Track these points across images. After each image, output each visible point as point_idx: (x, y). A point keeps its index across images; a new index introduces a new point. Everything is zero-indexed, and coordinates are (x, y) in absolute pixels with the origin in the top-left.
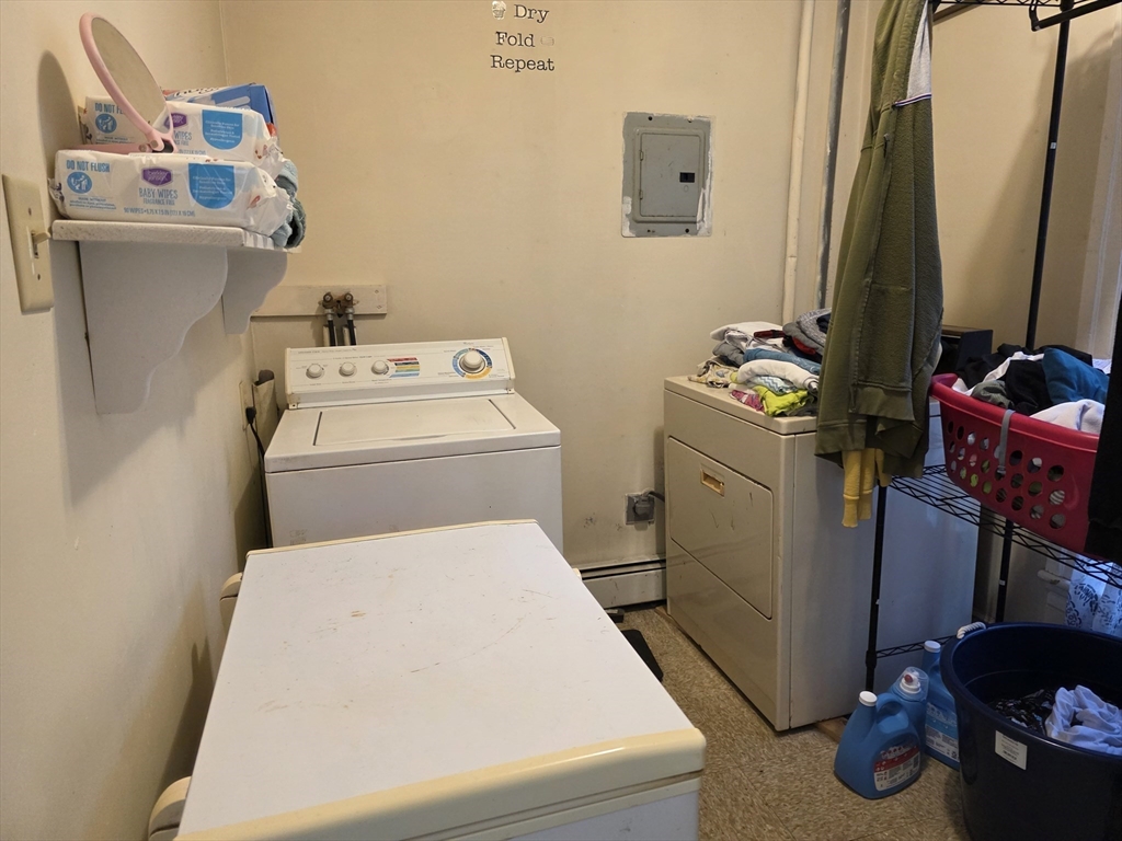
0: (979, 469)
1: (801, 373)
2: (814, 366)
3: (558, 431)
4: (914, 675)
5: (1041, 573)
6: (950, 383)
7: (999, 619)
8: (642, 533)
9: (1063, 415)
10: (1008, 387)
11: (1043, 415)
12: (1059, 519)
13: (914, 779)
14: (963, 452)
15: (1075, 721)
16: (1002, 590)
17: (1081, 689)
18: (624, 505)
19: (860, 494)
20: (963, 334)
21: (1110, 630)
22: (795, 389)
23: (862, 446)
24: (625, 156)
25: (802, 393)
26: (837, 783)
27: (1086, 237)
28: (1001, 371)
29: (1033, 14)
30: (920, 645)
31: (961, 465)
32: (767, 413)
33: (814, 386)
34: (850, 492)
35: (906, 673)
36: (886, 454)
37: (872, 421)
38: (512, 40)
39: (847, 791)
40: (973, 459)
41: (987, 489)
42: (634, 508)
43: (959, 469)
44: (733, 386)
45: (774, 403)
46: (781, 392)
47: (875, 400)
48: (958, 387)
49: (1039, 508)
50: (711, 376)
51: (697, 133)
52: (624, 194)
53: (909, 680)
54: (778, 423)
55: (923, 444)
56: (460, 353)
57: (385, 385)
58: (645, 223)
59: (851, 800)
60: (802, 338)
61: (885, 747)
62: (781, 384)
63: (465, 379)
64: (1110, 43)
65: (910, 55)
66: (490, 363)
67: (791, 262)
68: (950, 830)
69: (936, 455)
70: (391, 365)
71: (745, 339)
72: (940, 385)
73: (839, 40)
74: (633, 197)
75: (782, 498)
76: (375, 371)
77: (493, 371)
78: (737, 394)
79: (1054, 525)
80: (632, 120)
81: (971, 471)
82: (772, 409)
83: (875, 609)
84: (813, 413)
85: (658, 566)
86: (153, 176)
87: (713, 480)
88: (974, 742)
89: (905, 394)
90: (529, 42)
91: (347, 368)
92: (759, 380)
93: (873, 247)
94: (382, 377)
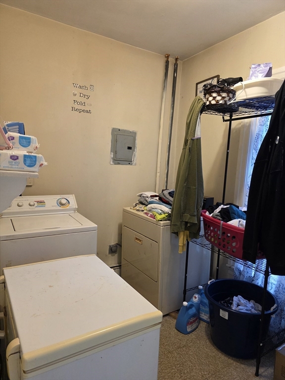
0: (213, 237)
1: (166, 209)
2: (170, 207)
3: (97, 226)
4: (197, 296)
5: (227, 265)
6: (205, 213)
7: (217, 278)
8: (113, 257)
9: (234, 223)
10: (221, 214)
11: (230, 223)
12: (234, 250)
13: (197, 327)
14: (209, 232)
15: (238, 305)
16: (218, 270)
17: (239, 296)
18: (108, 248)
19: (183, 244)
20: (207, 199)
21: (244, 280)
22: (164, 213)
23: (184, 230)
24: (112, 140)
25: (167, 214)
26: (176, 331)
27: (235, 174)
28: (218, 210)
29: (223, 118)
30: (197, 287)
31: (209, 235)
32: (157, 220)
33: (170, 212)
34: (181, 244)
35: (194, 296)
36: (190, 232)
37: (186, 223)
38: (79, 103)
39: (179, 333)
40: (212, 234)
41: (216, 242)
42: (111, 249)
43: (208, 236)
44: (145, 211)
45: (159, 217)
46: (161, 214)
47: (187, 217)
48: (207, 213)
49: (229, 247)
50: (137, 208)
51: (133, 135)
52: (111, 152)
53: (195, 298)
54: (160, 223)
55: (199, 230)
56: (59, 199)
57: (33, 210)
58: (117, 161)
59: (181, 335)
60: (164, 198)
61: (190, 318)
62: (160, 212)
63: (61, 208)
64: (240, 126)
65: (196, 126)
66: (69, 203)
67: (158, 174)
68: (208, 341)
69: (202, 232)
70: (36, 203)
71: (148, 197)
72: (203, 213)
73: (171, 113)
74: (114, 152)
75: (161, 245)
76: (30, 205)
77: (70, 205)
78: (146, 214)
79: (233, 252)
80: (114, 130)
81: (212, 237)
82: (158, 219)
83: (186, 277)
84: (169, 220)
85: (118, 267)
86: (13, 158)
87: (139, 240)
88: (214, 314)
89: (195, 216)
90: (84, 104)
91: (20, 204)
92: (153, 210)
93: (187, 176)
94: (33, 207)
